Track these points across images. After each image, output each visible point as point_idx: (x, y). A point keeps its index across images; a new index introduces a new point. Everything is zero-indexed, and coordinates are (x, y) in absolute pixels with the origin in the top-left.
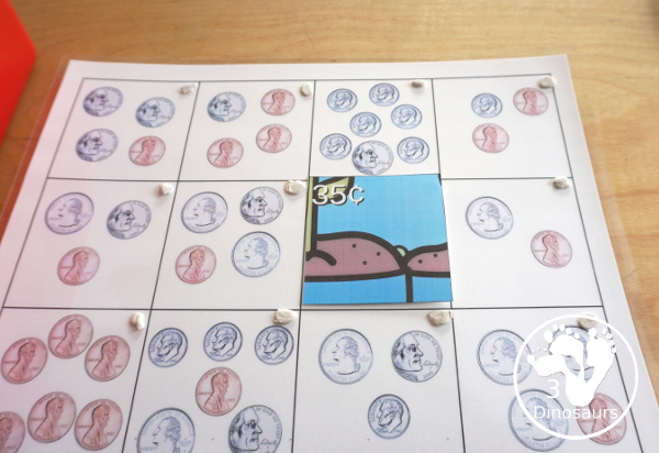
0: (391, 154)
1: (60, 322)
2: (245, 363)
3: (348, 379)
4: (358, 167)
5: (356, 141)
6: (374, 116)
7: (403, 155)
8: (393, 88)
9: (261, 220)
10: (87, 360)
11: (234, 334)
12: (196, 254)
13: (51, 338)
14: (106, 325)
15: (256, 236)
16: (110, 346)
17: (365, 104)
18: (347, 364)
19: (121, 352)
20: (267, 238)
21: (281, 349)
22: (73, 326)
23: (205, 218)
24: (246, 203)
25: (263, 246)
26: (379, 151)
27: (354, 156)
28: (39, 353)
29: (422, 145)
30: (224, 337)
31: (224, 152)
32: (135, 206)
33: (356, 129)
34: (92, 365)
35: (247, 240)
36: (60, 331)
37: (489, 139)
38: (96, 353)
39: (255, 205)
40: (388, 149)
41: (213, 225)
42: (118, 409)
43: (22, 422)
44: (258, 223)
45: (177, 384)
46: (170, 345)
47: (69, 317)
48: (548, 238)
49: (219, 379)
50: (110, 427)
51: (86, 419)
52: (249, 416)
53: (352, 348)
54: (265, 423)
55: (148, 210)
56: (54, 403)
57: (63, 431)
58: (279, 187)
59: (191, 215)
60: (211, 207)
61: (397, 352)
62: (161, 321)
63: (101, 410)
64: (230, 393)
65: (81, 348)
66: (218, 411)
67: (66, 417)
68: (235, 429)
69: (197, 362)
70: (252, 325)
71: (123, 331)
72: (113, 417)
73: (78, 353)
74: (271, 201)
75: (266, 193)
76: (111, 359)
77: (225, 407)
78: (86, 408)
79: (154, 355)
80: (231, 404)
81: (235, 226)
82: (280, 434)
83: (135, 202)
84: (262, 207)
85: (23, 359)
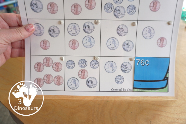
0: (125, 11)
1: (44, 59)
2: (88, 68)
3: (111, 72)
4: (115, 15)
5: (115, 6)
7: (128, 12)
9: (89, 32)
10: (53, 67)
11: (85, 62)
12: (74, 42)
13: (43, 62)
14: (56, 59)
15: (88, 37)
16: (57, 64)
18: (111, 69)
19: (60, 66)
20: (91, 38)
21: (96, 65)
22: (48, 59)
23: (74, 31)
24: (84, 27)
26: (122, 10)
27: (114, 11)
29: (134, 8)
30: (83, 62)
31: (76, 9)
32: (55, 27)
35: (86, 38)
36: (45, 61)
37: (154, 6)
38: (55, 66)
39: (87, 27)
40: (124, 9)
41: (76, 34)
42: (62, 78)
43: (42, 80)
44: (88, 33)
45: (74, 72)
46: (71, 64)
47: (46, 57)
48: (162, 39)
49: (83, 72)
50: (61, 81)
51: (56, 79)
52: (90, 79)
53: (112, 65)
54: (94, 80)
55: (58, 29)
56: (48, 76)
57: (51, 82)
58: (93, 22)
59: (70, 31)
60: (75, 28)
61: (122, 66)
62: (68, 59)
63: (58, 78)
64: (86, 74)
65: (51, 65)
66: (83, 78)
67: (51, 79)
68: (87, 82)
69: (77, 68)
71: (60, 61)
72: (61, 79)
73: (50, 66)
74: (91, 26)
75: (90, 24)
76: (58, 67)
77: (85, 77)
78: (55, 77)
79: (68, 66)
80: (86, 77)
81: (82, 34)
82: (97, 83)
83: (54, 26)
84: (89, 28)
85: (39, 67)
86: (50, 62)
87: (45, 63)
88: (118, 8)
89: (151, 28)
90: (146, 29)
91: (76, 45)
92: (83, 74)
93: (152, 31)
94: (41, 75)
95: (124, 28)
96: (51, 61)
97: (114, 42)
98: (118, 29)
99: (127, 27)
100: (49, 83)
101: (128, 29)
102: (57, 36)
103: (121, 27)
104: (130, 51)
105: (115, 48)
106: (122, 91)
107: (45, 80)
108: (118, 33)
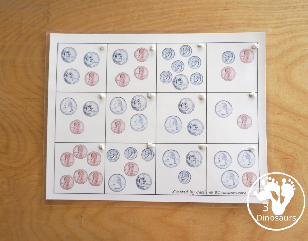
0: (188, 81)
1: (75, 147)
2: (139, 160)
3: (172, 166)
4: (175, 86)
5: (174, 74)
6: (182, 62)
7: (193, 81)
8: (189, 47)
9: (140, 109)
10: (88, 159)
11: (135, 151)
12: (118, 123)
13: (74, 152)
14: (92, 148)
16: (94, 155)
17: (178, 56)
18: (172, 161)
20: (142, 116)
21: (150, 156)
22: (80, 148)
23: (119, 108)
24: (133, 102)
25: (141, 120)
26: (183, 79)
27: (174, 81)
28: (71, 157)
29: (201, 76)
30: (131, 152)
31: (122, 79)
32: (92, 103)
33: (174, 69)
34: (89, 161)
35: (135, 117)
36: (76, 150)
37: (227, 74)
38: (90, 157)
39: (137, 103)
40: (187, 78)
41: (122, 112)
42: (101, 174)
43: (72, 178)
44: (139, 110)
45: (118, 166)
46: (113, 155)
47: (78, 145)
48: (244, 118)
49: (131, 166)
50: (99, 179)
51: (91, 177)
52: (141, 177)
53: (173, 156)
54: (147, 178)
55: (97, 105)
58: (145, 95)
59: (114, 107)
60: (120, 104)
61: (188, 157)
62: (109, 147)
63: (95, 175)
64: (135, 169)
65: (85, 156)
66: (132, 175)
67: (85, 177)
68: (138, 180)
69: (123, 161)
70: (140, 148)
71: (97, 150)
72: (100, 176)
74: (143, 101)
75: (140, 98)
76: (95, 159)
77: (134, 174)
78: (91, 174)
79: (109, 158)
80: (136, 173)
81: (130, 112)
82: (151, 182)
83: (91, 101)
84: (139, 104)
85: (67, 159)
86: (84, 152)
87: (76, 154)
88: (178, 78)
89: (227, 103)
90: (220, 103)
91: (122, 127)
92: (131, 169)
93: (229, 107)
94: (70, 171)
95: (189, 103)
96: (84, 150)
97: (175, 123)
98: (180, 105)
99: (192, 102)
100: (81, 182)
101: (193, 104)
102: (94, 115)
103: (184, 101)
104: (198, 135)
105: (177, 130)
106: (189, 194)
107: (76, 179)
108: (180, 110)
